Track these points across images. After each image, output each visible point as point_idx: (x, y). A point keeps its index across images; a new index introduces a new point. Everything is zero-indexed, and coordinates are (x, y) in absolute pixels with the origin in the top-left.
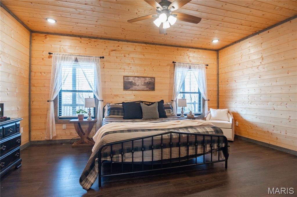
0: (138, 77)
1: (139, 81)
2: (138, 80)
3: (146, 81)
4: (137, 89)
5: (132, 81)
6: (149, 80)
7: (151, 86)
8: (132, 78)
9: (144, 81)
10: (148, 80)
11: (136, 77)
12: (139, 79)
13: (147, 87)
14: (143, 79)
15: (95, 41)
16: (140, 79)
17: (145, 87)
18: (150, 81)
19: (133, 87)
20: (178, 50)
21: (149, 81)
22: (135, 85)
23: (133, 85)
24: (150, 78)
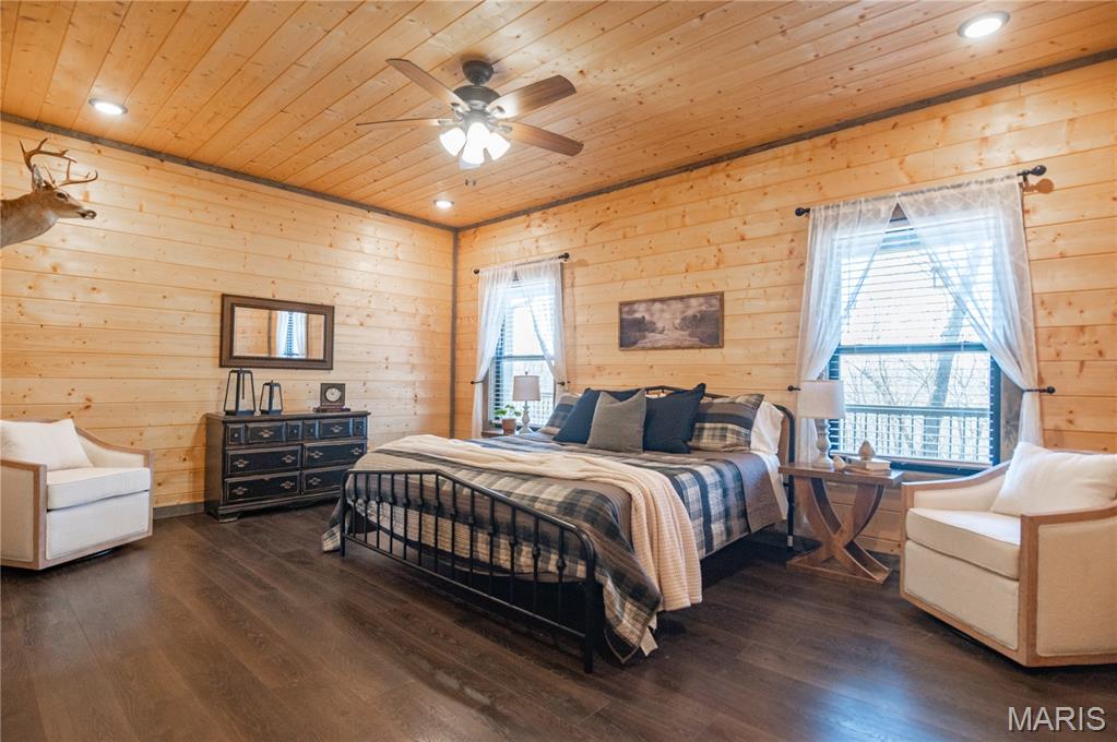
0: (662, 300)
1: (667, 315)
2: (662, 311)
3: (690, 313)
4: (660, 345)
5: (644, 317)
6: (701, 305)
7: (708, 328)
8: (642, 307)
9: (683, 312)
10: (695, 306)
11: (654, 301)
12: (665, 307)
13: (691, 335)
14: (678, 306)
15: (555, 214)
16: (668, 305)
17: (687, 333)
18: (704, 308)
19: (644, 337)
20: (833, 143)
21: (700, 312)
22: (653, 331)
23: (647, 330)
24: (701, 300)
